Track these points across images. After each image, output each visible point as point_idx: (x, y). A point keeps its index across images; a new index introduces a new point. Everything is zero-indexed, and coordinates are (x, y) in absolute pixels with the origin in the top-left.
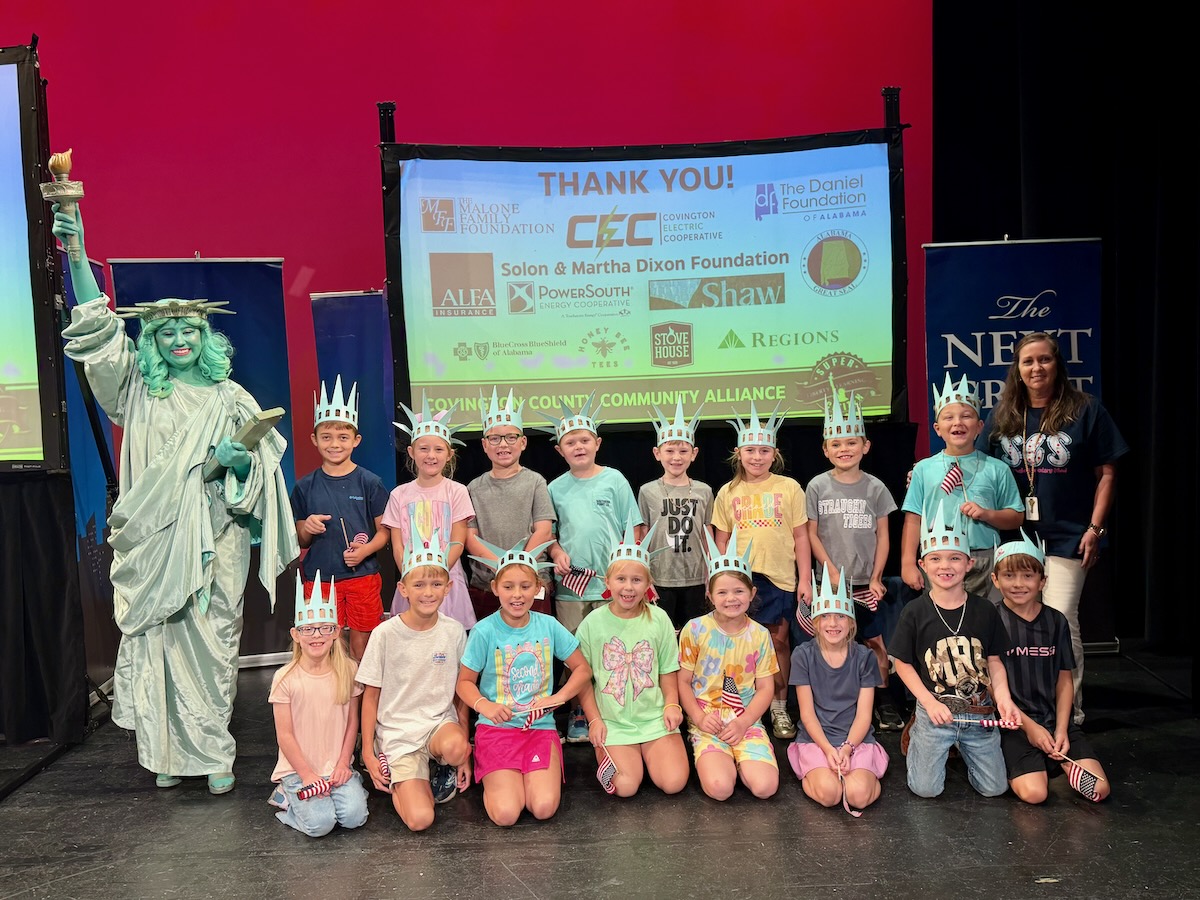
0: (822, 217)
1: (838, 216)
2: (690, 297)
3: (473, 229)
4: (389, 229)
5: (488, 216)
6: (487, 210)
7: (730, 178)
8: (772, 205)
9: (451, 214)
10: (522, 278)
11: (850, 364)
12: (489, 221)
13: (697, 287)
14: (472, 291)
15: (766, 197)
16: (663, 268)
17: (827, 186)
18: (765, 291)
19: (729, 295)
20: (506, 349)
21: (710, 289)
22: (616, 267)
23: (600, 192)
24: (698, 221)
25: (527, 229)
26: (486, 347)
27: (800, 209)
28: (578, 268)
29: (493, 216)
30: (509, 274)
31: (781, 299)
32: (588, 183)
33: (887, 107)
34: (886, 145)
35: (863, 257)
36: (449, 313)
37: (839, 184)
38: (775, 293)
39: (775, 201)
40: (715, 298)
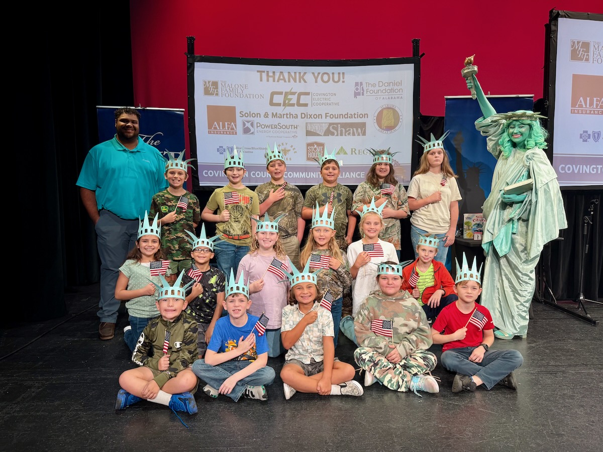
0: (383, 98)
1: (390, 98)
2: (324, 131)
3: (227, 95)
4: (190, 93)
6: (233, 87)
7: (343, 78)
8: (361, 91)
9: (217, 88)
10: (249, 119)
12: (234, 92)
13: (327, 127)
14: (226, 123)
15: (359, 88)
17: (386, 85)
18: (357, 130)
19: (341, 131)
21: (333, 128)
22: (291, 116)
23: (285, 81)
25: (252, 96)
27: (374, 94)
28: (274, 115)
29: (236, 89)
30: (243, 116)
31: (364, 134)
32: (280, 76)
33: (414, 48)
34: (413, 64)
35: (400, 117)
36: (215, 132)
37: (391, 84)
38: (362, 131)
39: (363, 90)
40: (335, 132)
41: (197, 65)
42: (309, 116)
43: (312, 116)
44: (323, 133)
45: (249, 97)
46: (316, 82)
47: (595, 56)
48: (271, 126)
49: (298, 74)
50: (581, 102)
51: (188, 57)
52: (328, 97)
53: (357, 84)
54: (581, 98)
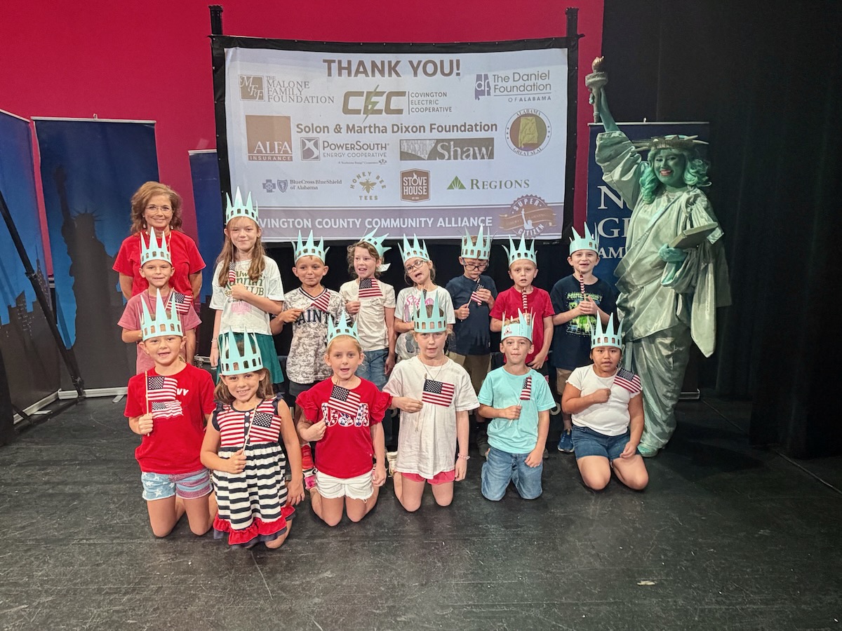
0: (521, 100)
1: (532, 99)
2: (428, 152)
3: (277, 99)
4: (218, 96)
5: (288, 90)
6: (286, 85)
7: (458, 69)
8: (486, 89)
9: (261, 87)
10: (311, 135)
11: (537, 202)
12: (288, 93)
13: (433, 145)
14: (276, 143)
15: (483, 83)
16: (411, 131)
17: (525, 78)
18: (480, 150)
19: (456, 151)
20: (299, 185)
21: (442, 147)
22: (377, 129)
23: (367, 75)
24: (435, 98)
25: (315, 100)
26: (285, 183)
27: (506, 93)
28: (350, 129)
29: (291, 90)
30: (302, 131)
31: (491, 156)
32: (358, 68)
33: (568, 23)
34: (566, 49)
35: (548, 129)
36: (260, 158)
37: (533, 76)
38: (487, 151)
39: (489, 86)
40: (446, 153)
41: (230, 53)
42: (404, 129)
43: (410, 129)
44: (427, 156)
45: (310, 101)
46: (416, 74)
48: (346, 146)
49: (386, 64)
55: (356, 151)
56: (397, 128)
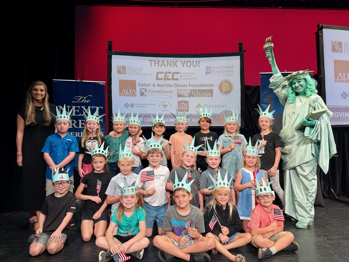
2: (188, 94)
3: (131, 74)
5: (135, 71)
7: (199, 64)
8: (210, 72)
9: (125, 70)
14: (130, 90)
15: (208, 70)
18: (208, 94)
19: (198, 94)
20: (139, 105)
21: (193, 92)
22: (169, 85)
26: (133, 105)
27: (217, 73)
28: (159, 85)
30: (140, 86)
31: (212, 96)
32: (162, 63)
33: (239, 47)
34: (240, 56)
35: (233, 86)
36: (124, 95)
37: (227, 67)
38: (210, 94)
39: (211, 71)
40: (195, 95)
41: (113, 56)
42: (179, 86)
43: (181, 86)
44: (188, 96)
45: (144, 74)
46: (183, 66)
47: (346, 50)
48: (157, 92)
49: (172, 62)
50: (340, 75)
51: (108, 52)
52: (190, 75)
53: (207, 68)
54: (340, 73)
55: (161, 94)
56: (176, 85)
